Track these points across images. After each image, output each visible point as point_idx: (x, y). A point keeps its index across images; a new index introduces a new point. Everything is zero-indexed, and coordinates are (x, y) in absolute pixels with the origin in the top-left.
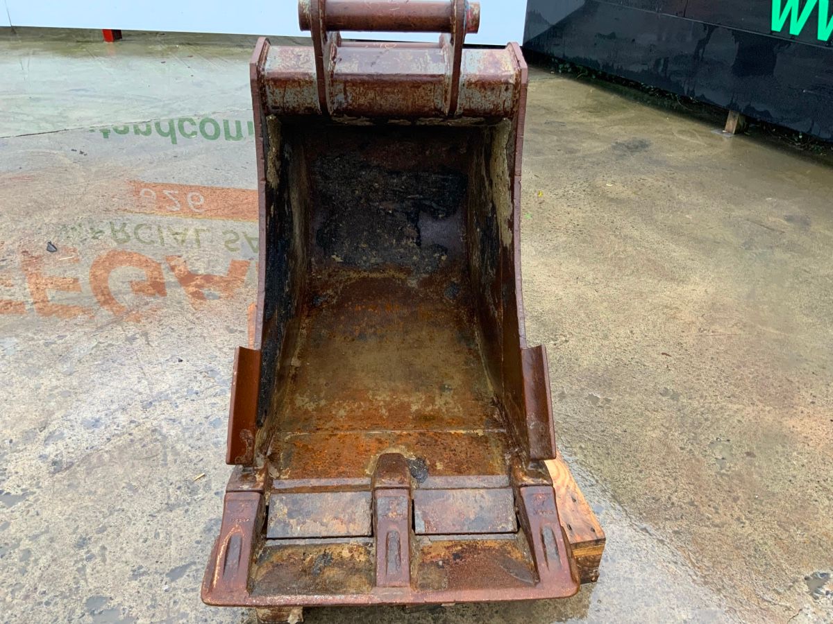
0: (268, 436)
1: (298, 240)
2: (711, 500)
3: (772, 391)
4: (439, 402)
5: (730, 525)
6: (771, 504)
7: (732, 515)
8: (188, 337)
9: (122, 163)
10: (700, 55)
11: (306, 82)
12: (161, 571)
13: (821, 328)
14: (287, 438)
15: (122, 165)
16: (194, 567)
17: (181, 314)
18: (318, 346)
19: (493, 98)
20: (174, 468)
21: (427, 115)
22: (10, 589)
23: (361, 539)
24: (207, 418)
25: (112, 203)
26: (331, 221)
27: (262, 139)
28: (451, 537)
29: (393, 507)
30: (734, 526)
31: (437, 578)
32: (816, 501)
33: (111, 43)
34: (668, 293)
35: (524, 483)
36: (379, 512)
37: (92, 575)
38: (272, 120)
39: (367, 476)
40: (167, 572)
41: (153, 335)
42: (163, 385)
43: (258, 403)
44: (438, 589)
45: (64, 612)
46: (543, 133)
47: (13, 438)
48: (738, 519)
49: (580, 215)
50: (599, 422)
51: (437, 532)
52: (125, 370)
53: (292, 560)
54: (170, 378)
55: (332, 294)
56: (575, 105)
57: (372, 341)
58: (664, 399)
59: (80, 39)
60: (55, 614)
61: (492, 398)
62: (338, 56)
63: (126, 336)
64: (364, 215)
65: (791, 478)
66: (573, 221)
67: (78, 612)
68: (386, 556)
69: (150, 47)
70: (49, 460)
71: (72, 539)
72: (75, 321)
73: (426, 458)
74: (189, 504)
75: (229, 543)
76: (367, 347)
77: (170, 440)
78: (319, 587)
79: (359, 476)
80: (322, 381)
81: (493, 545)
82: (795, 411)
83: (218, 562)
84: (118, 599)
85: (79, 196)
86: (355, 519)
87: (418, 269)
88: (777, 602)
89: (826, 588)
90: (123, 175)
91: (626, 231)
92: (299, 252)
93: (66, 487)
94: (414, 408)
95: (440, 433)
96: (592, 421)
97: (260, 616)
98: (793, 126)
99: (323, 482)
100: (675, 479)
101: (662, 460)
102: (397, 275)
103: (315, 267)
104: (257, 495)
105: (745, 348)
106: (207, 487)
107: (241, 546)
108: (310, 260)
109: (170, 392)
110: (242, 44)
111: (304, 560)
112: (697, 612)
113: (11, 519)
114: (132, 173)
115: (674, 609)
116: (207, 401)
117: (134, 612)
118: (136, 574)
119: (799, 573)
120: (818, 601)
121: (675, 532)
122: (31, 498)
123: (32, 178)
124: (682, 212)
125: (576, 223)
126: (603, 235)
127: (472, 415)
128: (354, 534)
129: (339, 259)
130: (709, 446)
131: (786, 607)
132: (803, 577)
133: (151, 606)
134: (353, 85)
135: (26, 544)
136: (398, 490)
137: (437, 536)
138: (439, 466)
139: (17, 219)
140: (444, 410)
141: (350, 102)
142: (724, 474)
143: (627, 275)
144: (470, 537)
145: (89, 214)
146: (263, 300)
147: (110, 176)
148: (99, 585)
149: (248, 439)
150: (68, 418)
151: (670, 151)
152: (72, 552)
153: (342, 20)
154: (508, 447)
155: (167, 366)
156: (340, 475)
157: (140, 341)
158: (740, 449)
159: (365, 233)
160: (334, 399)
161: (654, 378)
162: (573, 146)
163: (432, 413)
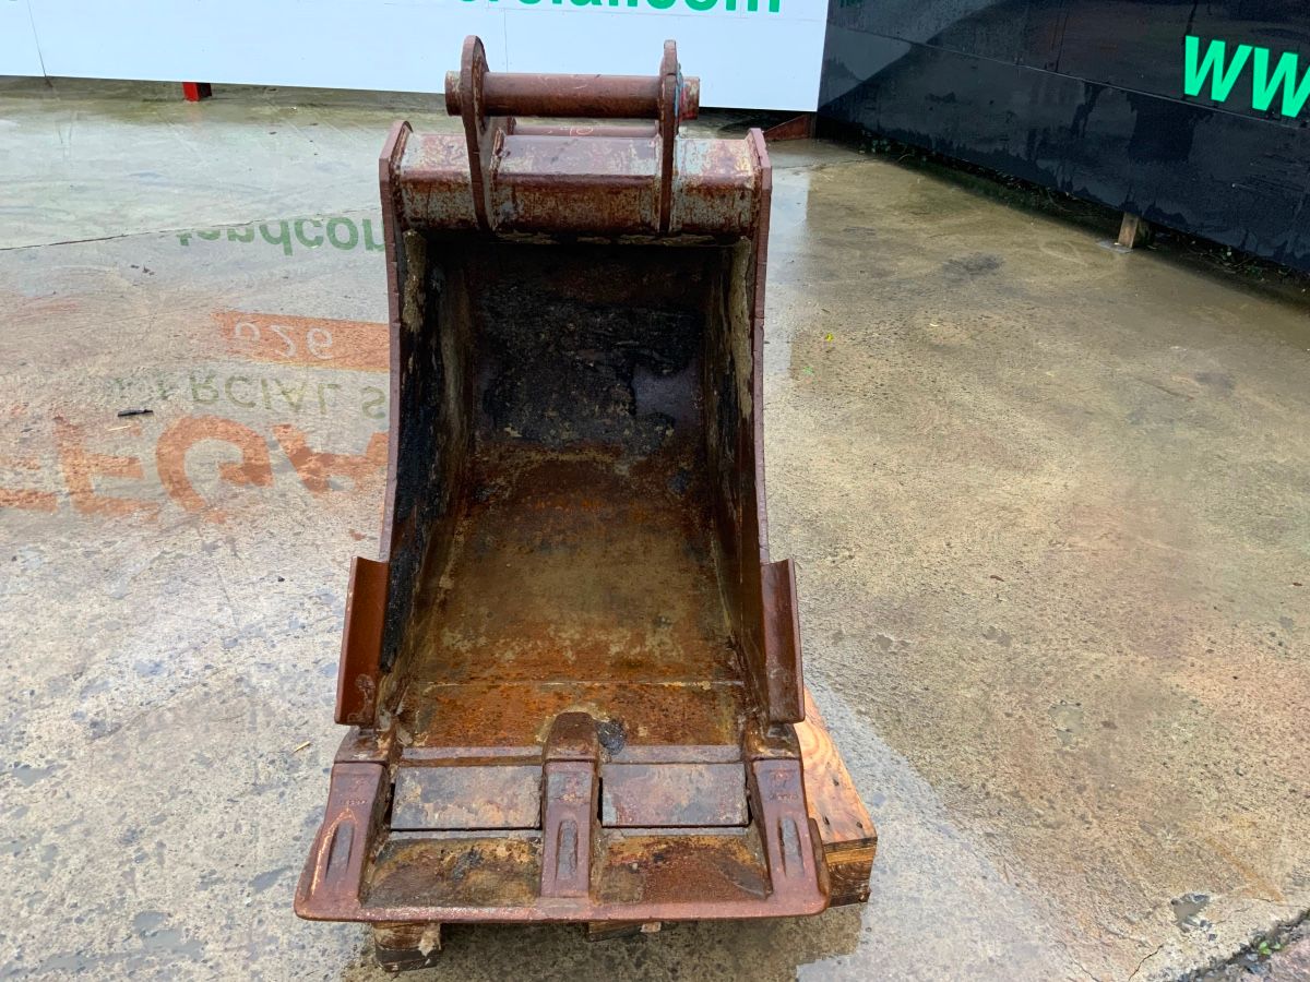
0: (399, 686)
1: (452, 405)
2: (1045, 790)
3: (1151, 633)
4: (651, 642)
5: (1069, 825)
6: (1133, 797)
7: (1073, 811)
8: (293, 546)
9: (206, 286)
10: (1081, 127)
11: (459, 185)
12: (242, 878)
13: (1234, 543)
14: (427, 691)
15: (205, 289)
16: (289, 874)
17: (285, 512)
18: (480, 559)
19: (724, 209)
20: (266, 733)
21: (631, 231)
22: (26, 900)
23: (524, 832)
24: (316, 663)
25: (189, 347)
26: (506, 377)
27: (395, 264)
28: (653, 832)
29: (572, 785)
30: (1075, 827)
31: (629, 887)
32: (1199, 793)
33: (195, 102)
34: (1009, 487)
35: (759, 756)
36: (551, 794)
37: (144, 881)
38: (411, 237)
39: (538, 744)
40: (251, 879)
41: (242, 543)
42: (255, 614)
43: (383, 638)
44: (628, 900)
45: (102, 932)
46: (841, 245)
47: (36, 688)
48: (1082, 817)
49: (887, 370)
50: (889, 676)
51: (633, 824)
52: (201, 594)
53: (424, 860)
54: (265, 604)
55: (504, 483)
56: (893, 203)
57: (560, 554)
58: (988, 643)
59: (148, 96)
60: (89, 935)
61: (729, 637)
62: (505, 149)
63: (203, 542)
64: (553, 370)
65: (1166, 760)
66: (874, 380)
67: (123, 933)
68: (557, 854)
69: (254, 109)
70: (87, 720)
71: (115, 832)
72: (129, 521)
73: (623, 720)
74: (285, 784)
75: (335, 834)
76: (551, 562)
77: (261, 695)
78: (460, 897)
79: (525, 745)
80: (484, 610)
81: (712, 843)
82: (1182, 663)
83: (319, 859)
84: (180, 916)
85: (140, 336)
86: (516, 804)
87: (631, 449)
88: (1127, 935)
89: (1201, 917)
90: (206, 305)
91: (952, 395)
92: (455, 423)
93: (110, 759)
94: (614, 650)
95: (647, 686)
96: (879, 674)
97: (379, 939)
98: (1218, 238)
99: (475, 752)
100: (994, 759)
101: (977, 731)
102: (599, 457)
103: (480, 444)
104: (378, 768)
105: (1116, 571)
106: (313, 760)
107: (353, 837)
108: (473, 435)
109: (263, 625)
110: (393, 105)
111: (442, 859)
112: (1009, 946)
113: (31, 802)
114: (220, 301)
115: (976, 942)
116: (318, 639)
117: (202, 935)
118: (206, 882)
119: (1164, 894)
120: (1187, 934)
121: (989, 835)
122: (60, 773)
123: (73, 309)
124: (1040, 367)
125: (879, 382)
126: (918, 400)
127: (696, 661)
128: (515, 825)
129: (515, 434)
130: (1049, 712)
131: (1140, 942)
132: (1169, 900)
133: (226, 926)
134: (526, 190)
135: (50, 837)
136: (579, 763)
137: (633, 830)
138: (643, 732)
139: (47, 369)
140: (657, 653)
141: (522, 212)
142: (1067, 753)
143: (949, 461)
144: (680, 832)
145: (153, 363)
146: (394, 492)
147: (188, 307)
148: (153, 896)
149: (368, 688)
150: (116, 660)
151: (1030, 274)
152: (116, 849)
153: (507, 102)
154: (743, 705)
155: (261, 587)
156: (499, 742)
157: (224, 551)
158: (1095, 717)
159: (554, 396)
160: (499, 635)
161: (976, 612)
162: (884, 265)
163: (639, 658)
